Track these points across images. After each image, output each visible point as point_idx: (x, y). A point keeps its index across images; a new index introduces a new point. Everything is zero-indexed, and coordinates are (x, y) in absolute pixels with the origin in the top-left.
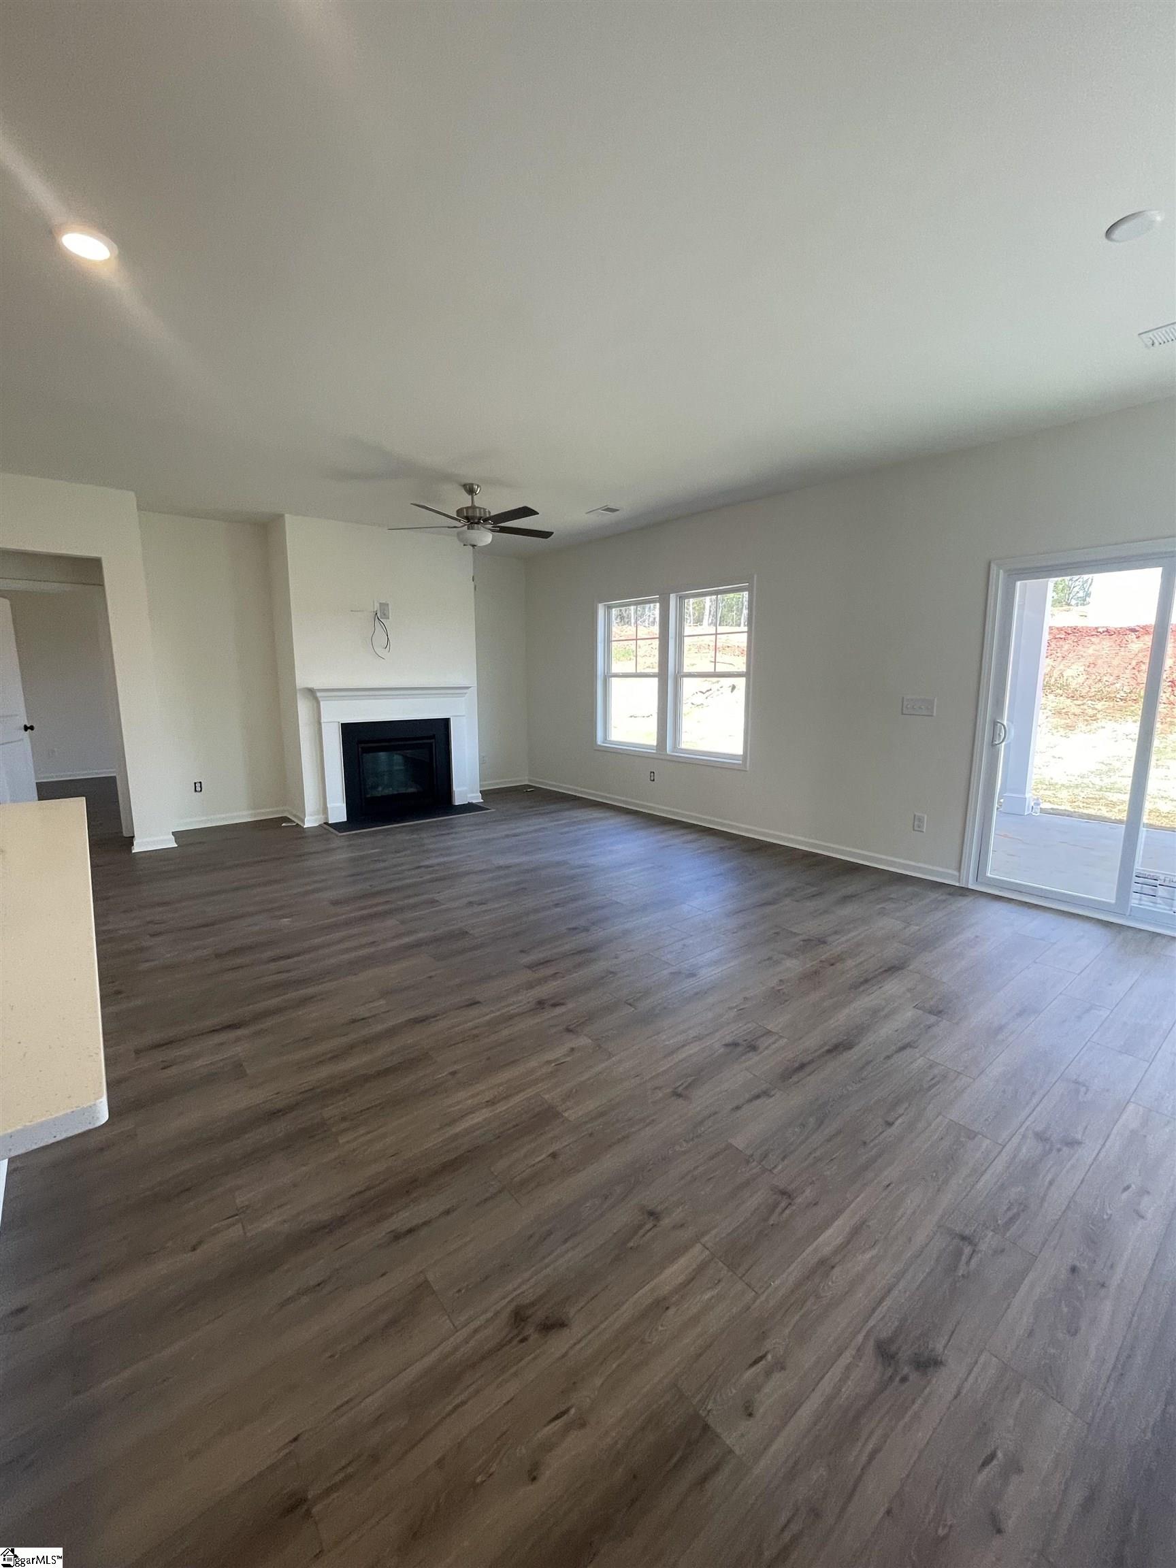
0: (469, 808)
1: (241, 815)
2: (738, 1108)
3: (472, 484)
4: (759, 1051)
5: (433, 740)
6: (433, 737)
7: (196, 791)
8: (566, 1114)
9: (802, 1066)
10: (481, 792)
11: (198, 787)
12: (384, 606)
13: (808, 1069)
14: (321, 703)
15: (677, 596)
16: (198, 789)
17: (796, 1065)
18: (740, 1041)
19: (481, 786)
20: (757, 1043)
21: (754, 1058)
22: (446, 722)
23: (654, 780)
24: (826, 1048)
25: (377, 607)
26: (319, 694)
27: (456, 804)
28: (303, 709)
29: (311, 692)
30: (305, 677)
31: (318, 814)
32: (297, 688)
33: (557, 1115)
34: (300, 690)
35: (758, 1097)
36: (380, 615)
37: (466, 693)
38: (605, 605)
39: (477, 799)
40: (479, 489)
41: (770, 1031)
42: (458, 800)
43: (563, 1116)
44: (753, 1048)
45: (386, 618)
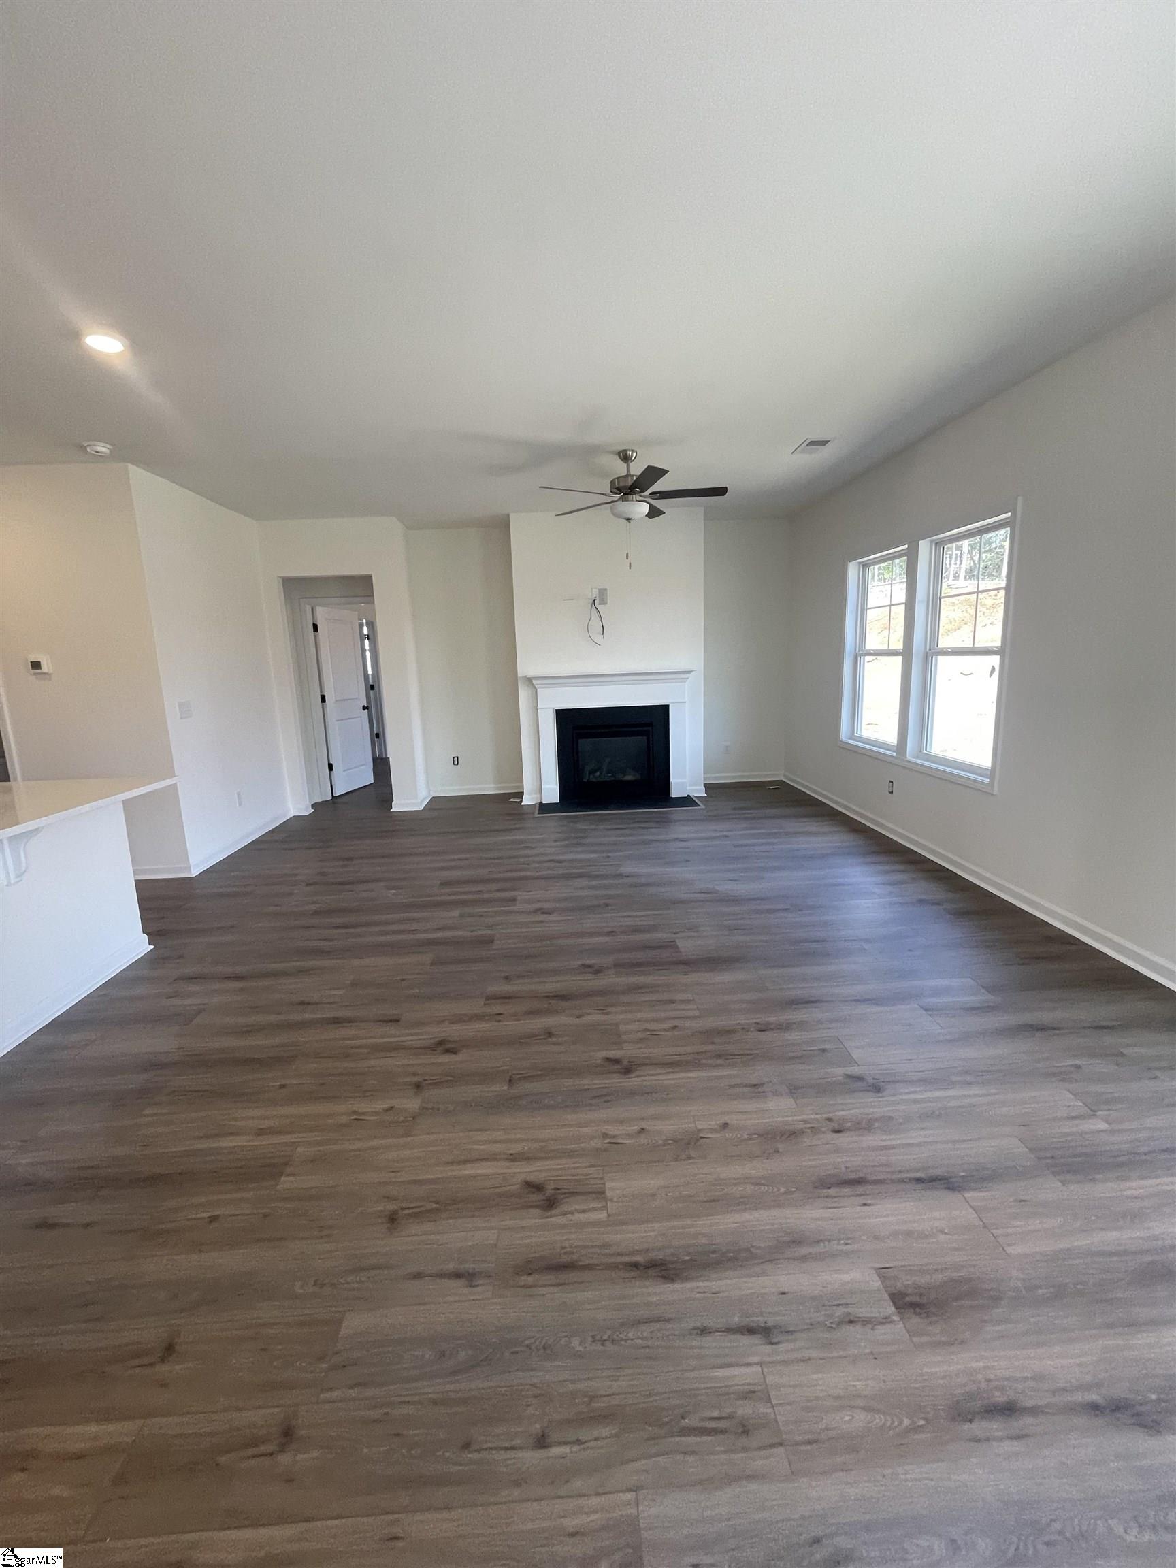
0: (688, 801)
1: (489, 788)
3: (626, 451)
4: (551, 1213)
5: (650, 728)
6: (651, 724)
7: (454, 764)
8: (284, 1179)
10: (705, 785)
11: (456, 761)
12: (603, 592)
14: (538, 690)
15: (932, 542)
16: (456, 762)
19: (705, 779)
20: (563, 1200)
22: (665, 709)
23: (892, 792)
25: (595, 593)
26: (534, 682)
27: (673, 796)
28: (523, 695)
29: (529, 681)
30: (526, 667)
31: (536, 794)
32: (519, 675)
33: (277, 1175)
34: (521, 677)
35: (457, 1275)
36: (598, 601)
37: (688, 678)
38: (860, 563)
39: (698, 792)
40: (635, 454)
41: (603, 1193)
42: (675, 793)
43: (279, 1180)
44: (551, 1204)
45: (604, 604)
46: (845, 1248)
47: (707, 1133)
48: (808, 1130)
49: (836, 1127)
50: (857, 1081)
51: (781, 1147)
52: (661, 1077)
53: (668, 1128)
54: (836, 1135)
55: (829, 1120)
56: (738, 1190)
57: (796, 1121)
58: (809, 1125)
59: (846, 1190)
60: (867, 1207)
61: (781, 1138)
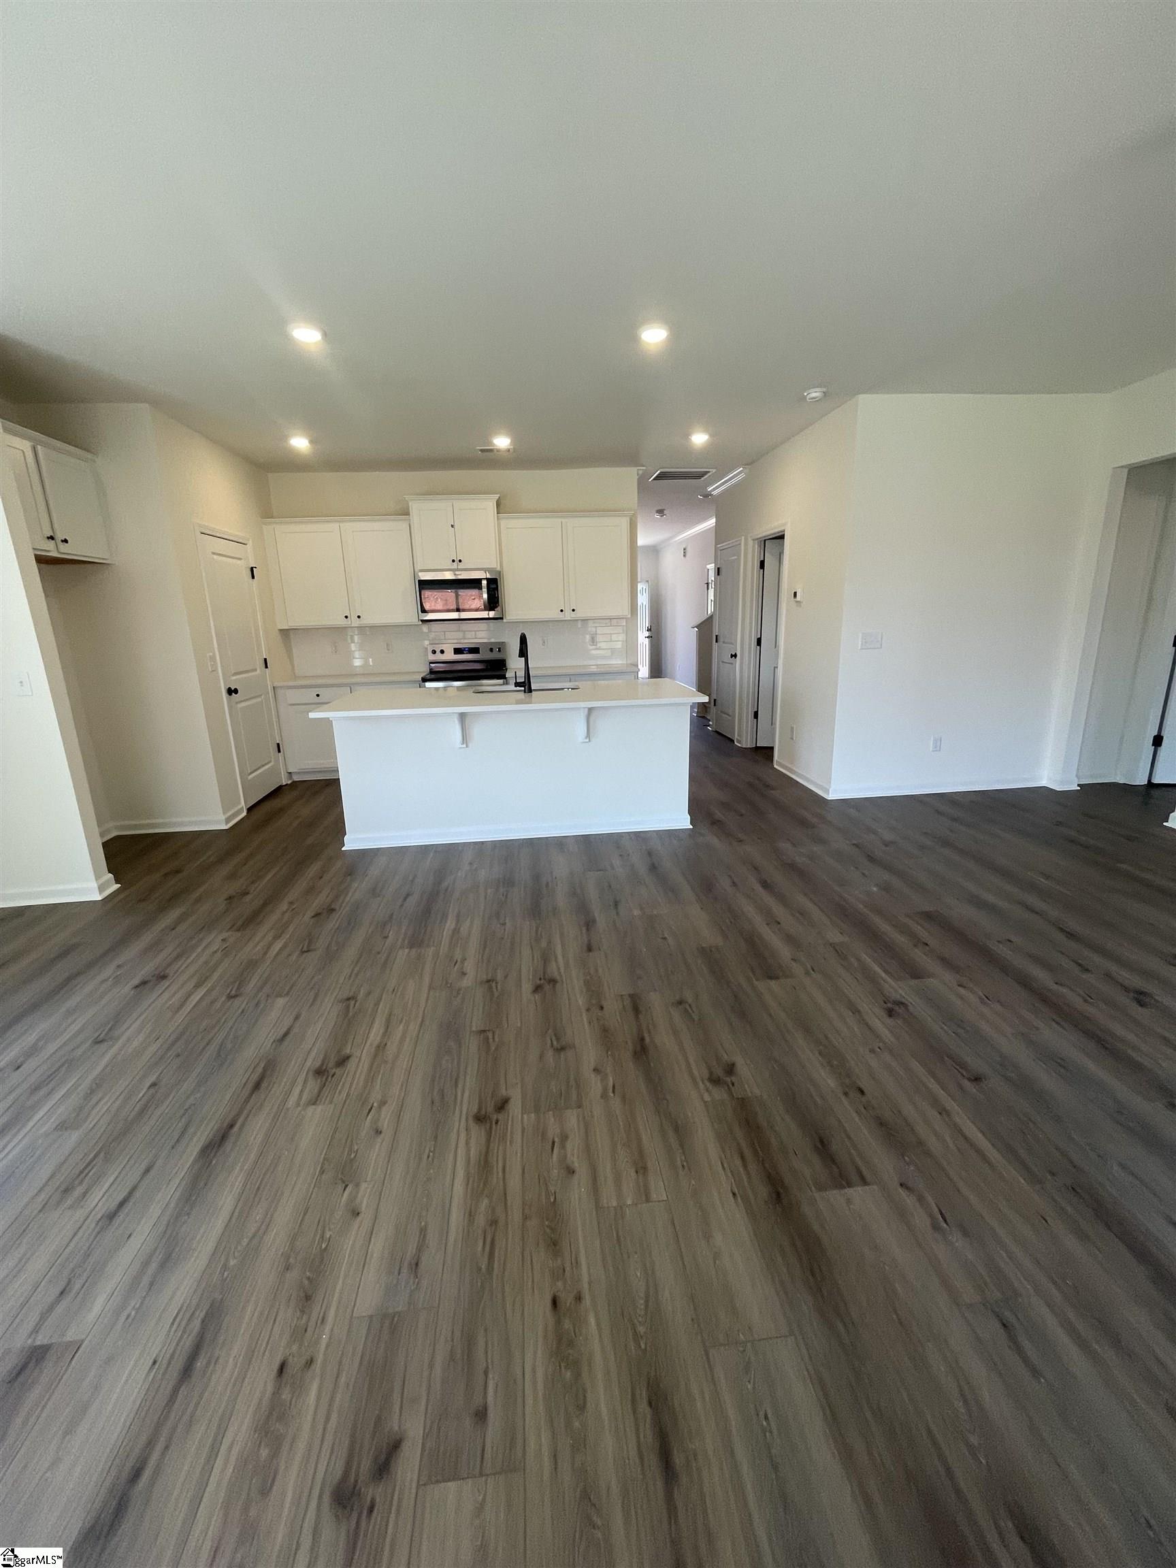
2: (297, 1018)
4: (311, 1073)
8: (407, 951)
9: (257, 1086)
13: (250, 1086)
17: (264, 1085)
18: (338, 1071)
20: (319, 1080)
21: (312, 1062)
24: (236, 1129)
33: (411, 946)
35: (286, 1034)
41: (313, 1104)
43: (407, 948)
44: (320, 1072)
46: (125, 1314)
47: (351, 1192)
48: (304, 1321)
49: (289, 1370)
50: (376, 1458)
51: (293, 1276)
52: (461, 1151)
53: (374, 1157)
54: (276, 1366)
55: (310, 1362)
56: (258, 1214)
57: (328, 1307)
58: (312, 1324)
59: (188, 1342)
60: (150, 1363)
61: (308, 1278)
